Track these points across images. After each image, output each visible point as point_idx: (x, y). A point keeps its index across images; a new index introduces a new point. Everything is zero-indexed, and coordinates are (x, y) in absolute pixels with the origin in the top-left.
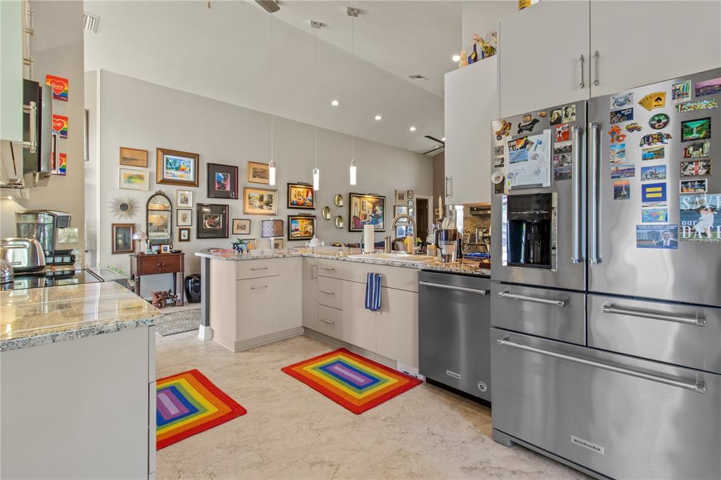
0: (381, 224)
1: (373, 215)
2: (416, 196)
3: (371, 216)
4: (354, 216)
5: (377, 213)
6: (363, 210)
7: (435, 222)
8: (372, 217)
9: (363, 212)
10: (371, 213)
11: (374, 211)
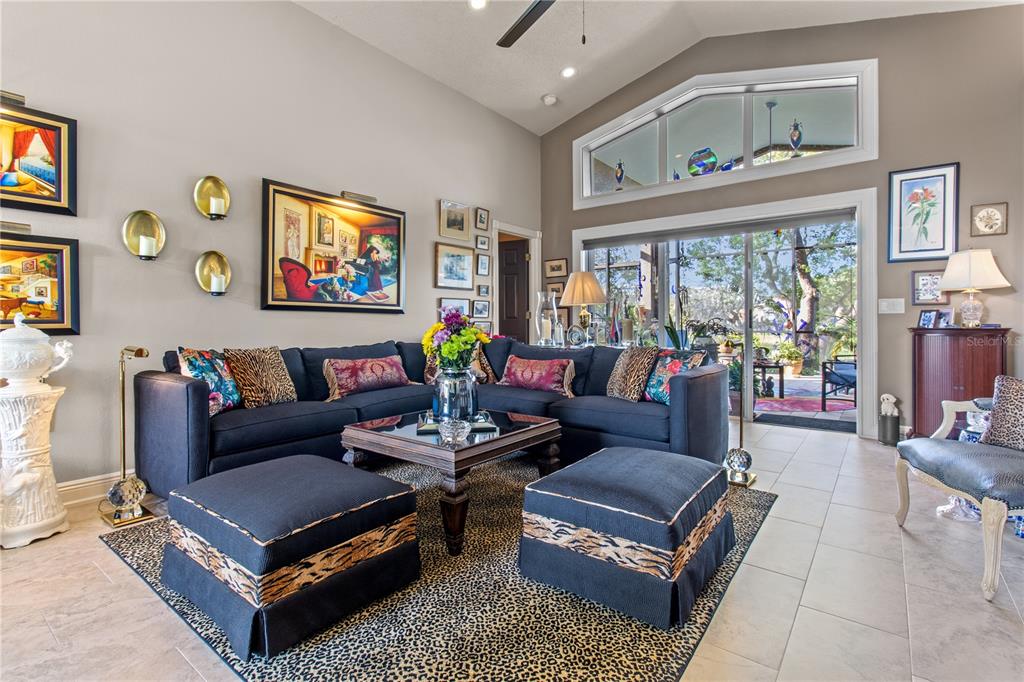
0: (390, 290)
1: (362, 262)
2: (497, 226)
3: (353, 263)
4: (284, 261)
5: (375, 256)
6: (320, 240)
7: (544, 289)
8: (358, 267)
9: (319, 249)
10: (352, 255)
11: (365, 251)
